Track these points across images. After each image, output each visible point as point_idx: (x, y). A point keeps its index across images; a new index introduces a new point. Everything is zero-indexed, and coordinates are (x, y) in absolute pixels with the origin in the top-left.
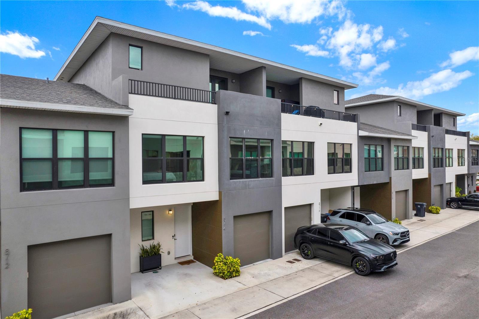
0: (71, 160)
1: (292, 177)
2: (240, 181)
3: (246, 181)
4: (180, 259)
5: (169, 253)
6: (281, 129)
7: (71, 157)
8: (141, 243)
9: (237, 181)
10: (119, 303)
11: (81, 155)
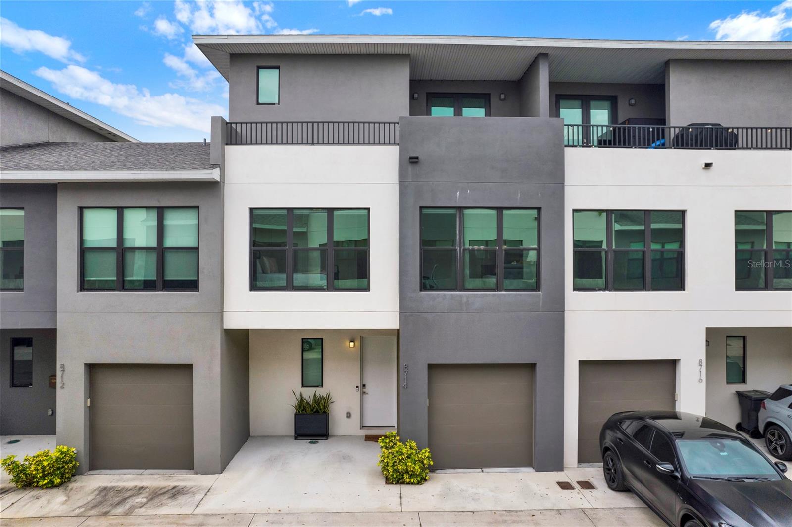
0: (145, 251)
1: (607, 292)
2: (445, 295)
3: (461, 296)
4: (371, 429)
5: (349, 415)
6: (563, 183)
7: (145, 246)
8: (298, 389)
9: (438, 294)
10: (202, 474)
11: (153, 243)
